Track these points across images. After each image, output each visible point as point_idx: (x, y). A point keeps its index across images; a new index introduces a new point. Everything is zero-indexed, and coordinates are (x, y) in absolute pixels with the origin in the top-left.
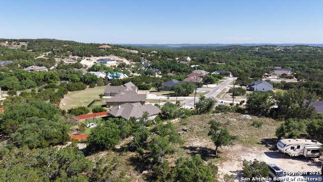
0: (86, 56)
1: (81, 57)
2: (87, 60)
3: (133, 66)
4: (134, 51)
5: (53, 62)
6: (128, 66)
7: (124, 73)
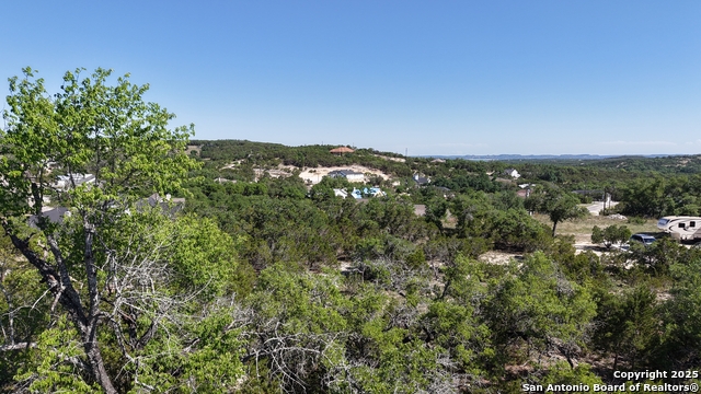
0: (309, 166)
1: (300, 166)
2: (311, 172)
3: (396, 184)
4: (398, 160)
5: (251, 175)
6: (387, 183)
7: (383, 190)
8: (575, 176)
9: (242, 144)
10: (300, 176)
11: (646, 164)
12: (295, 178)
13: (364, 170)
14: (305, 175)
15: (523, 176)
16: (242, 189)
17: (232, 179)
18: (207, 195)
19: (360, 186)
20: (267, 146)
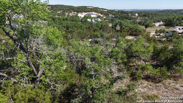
0: (81, 12)
1: (78, 12)
2: (81, 14)
3: (104, 17)
4: (105, 10)
5: (64, 15)
6: (102, 17)
7: (101, 19)
8: (153, 15)
9: (62, 6)
10: (78, 15)
11: (173, 12)
12: (77, 16)
13: (96, 13)
14: (79, 15)
15: (139, 15)
16: (62, 19)
17: (60, 16)
18: (53, 20)
19: (95, 18)
20: (69, 6)
